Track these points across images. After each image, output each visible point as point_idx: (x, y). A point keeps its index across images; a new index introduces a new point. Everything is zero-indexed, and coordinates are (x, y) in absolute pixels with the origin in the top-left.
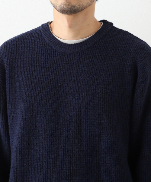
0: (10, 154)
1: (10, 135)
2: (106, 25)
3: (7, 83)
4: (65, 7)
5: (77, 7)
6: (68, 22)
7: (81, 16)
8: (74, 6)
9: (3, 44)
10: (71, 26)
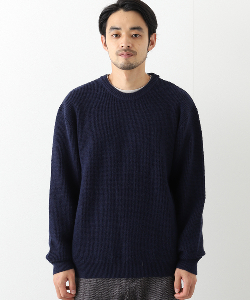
0: (81, 179)
1: (81, 162)
2: (154, 78)
3: (78, 125)
4: (126, 65)
5: (135, 64)
6: (126, 76)
7: (136, 70)
8: (132, 65)
9: (70, 93)
10: (128, 80)
